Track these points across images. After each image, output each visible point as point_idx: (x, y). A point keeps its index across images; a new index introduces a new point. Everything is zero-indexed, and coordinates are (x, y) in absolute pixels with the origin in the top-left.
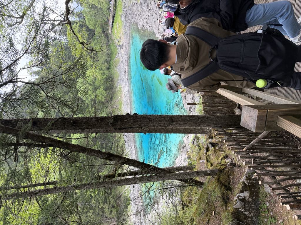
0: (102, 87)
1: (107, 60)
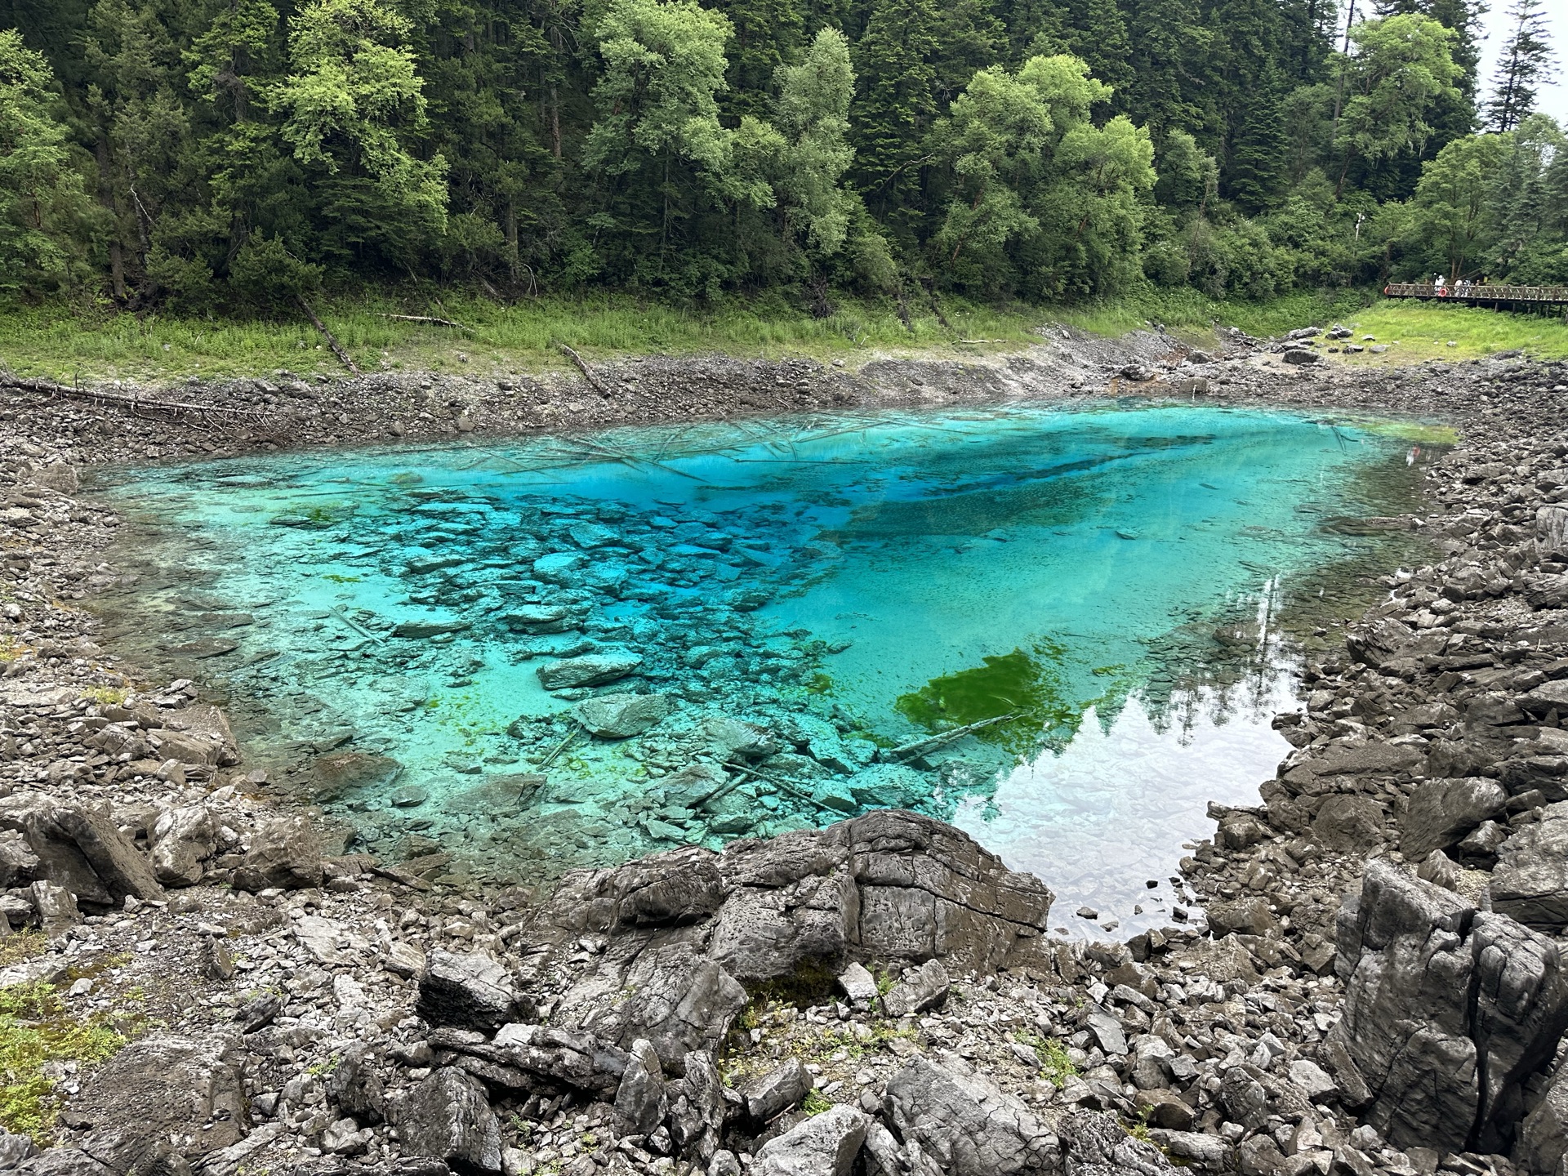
0: (1033, 223)
1: (1214, 272)
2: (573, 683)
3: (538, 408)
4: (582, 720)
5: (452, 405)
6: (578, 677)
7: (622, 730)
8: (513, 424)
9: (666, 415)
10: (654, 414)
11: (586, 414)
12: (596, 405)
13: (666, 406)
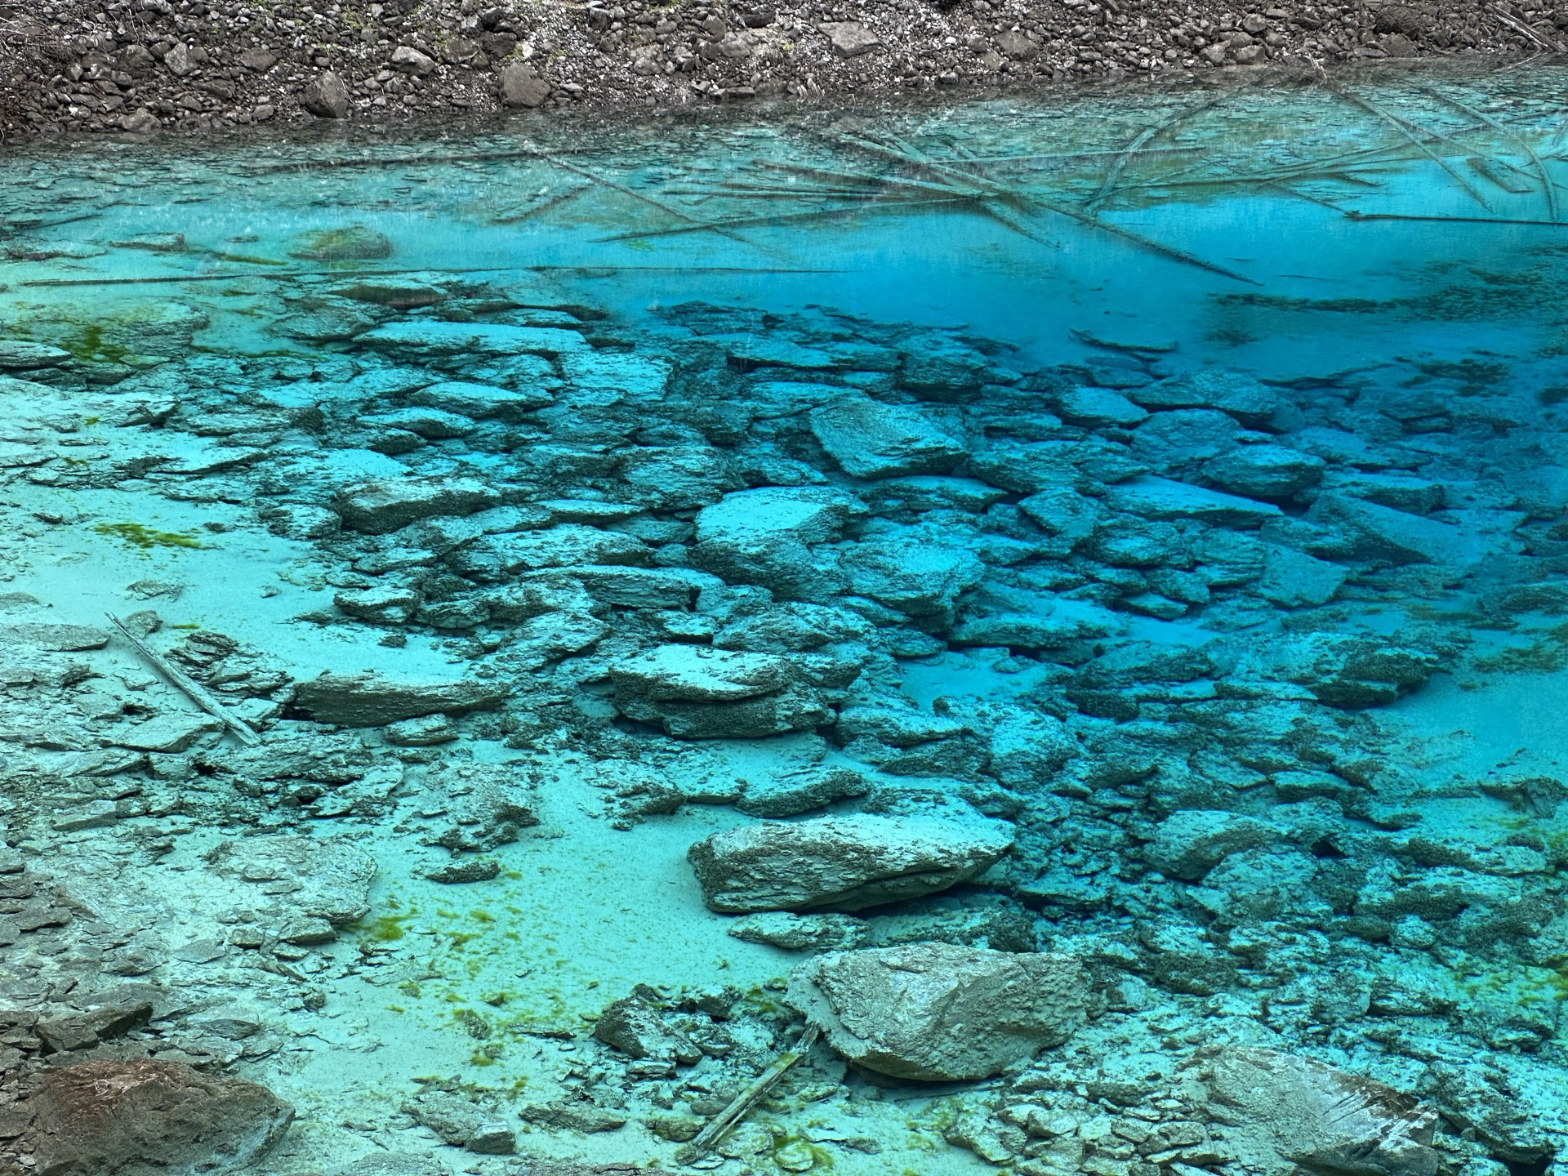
2: (799, 898)
3: (737, 40)
4: (818, 1015)
5: (488, 25)
6: (813, 882)
7: (941, 1058)
8: (660, 86)
9: (1130, 63)
10: (1092, 61)
11: (881, 60)
12: (913, 32)
13: (1133, 38)
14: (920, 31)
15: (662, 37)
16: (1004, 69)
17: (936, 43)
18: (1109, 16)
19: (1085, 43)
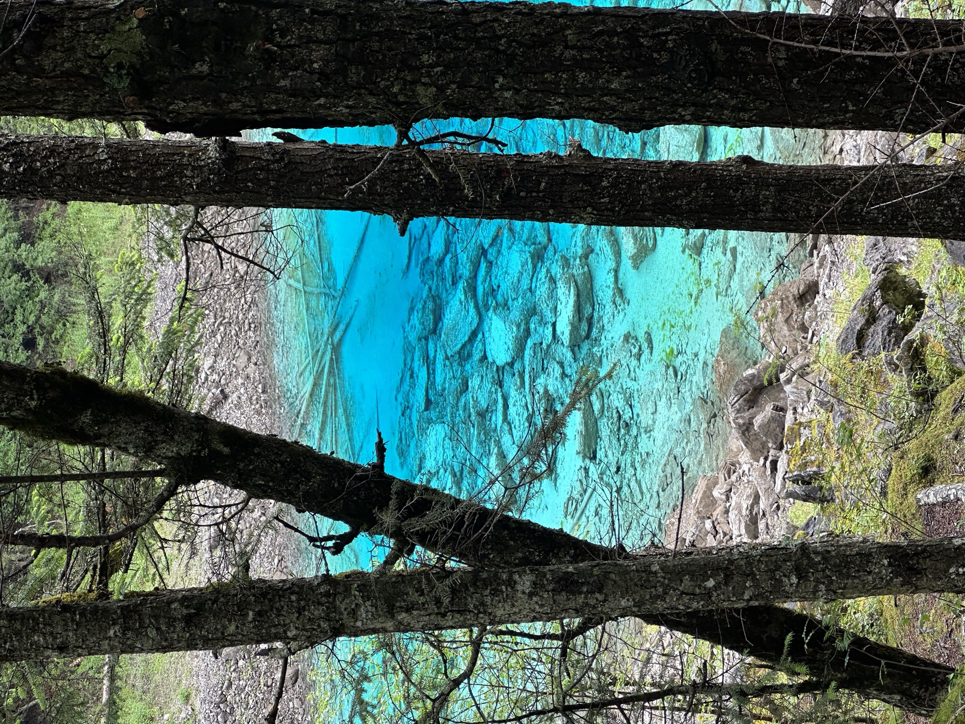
9: (250, 306)
10: (250, 323)
11: (254, 421)
12: (239, 409)
13: (237, 307)
14: (238, 406)
15: (248, 525)
16: (256, 364)
17: (244, 398)
18: (226, 320)
19: (240, 329)
